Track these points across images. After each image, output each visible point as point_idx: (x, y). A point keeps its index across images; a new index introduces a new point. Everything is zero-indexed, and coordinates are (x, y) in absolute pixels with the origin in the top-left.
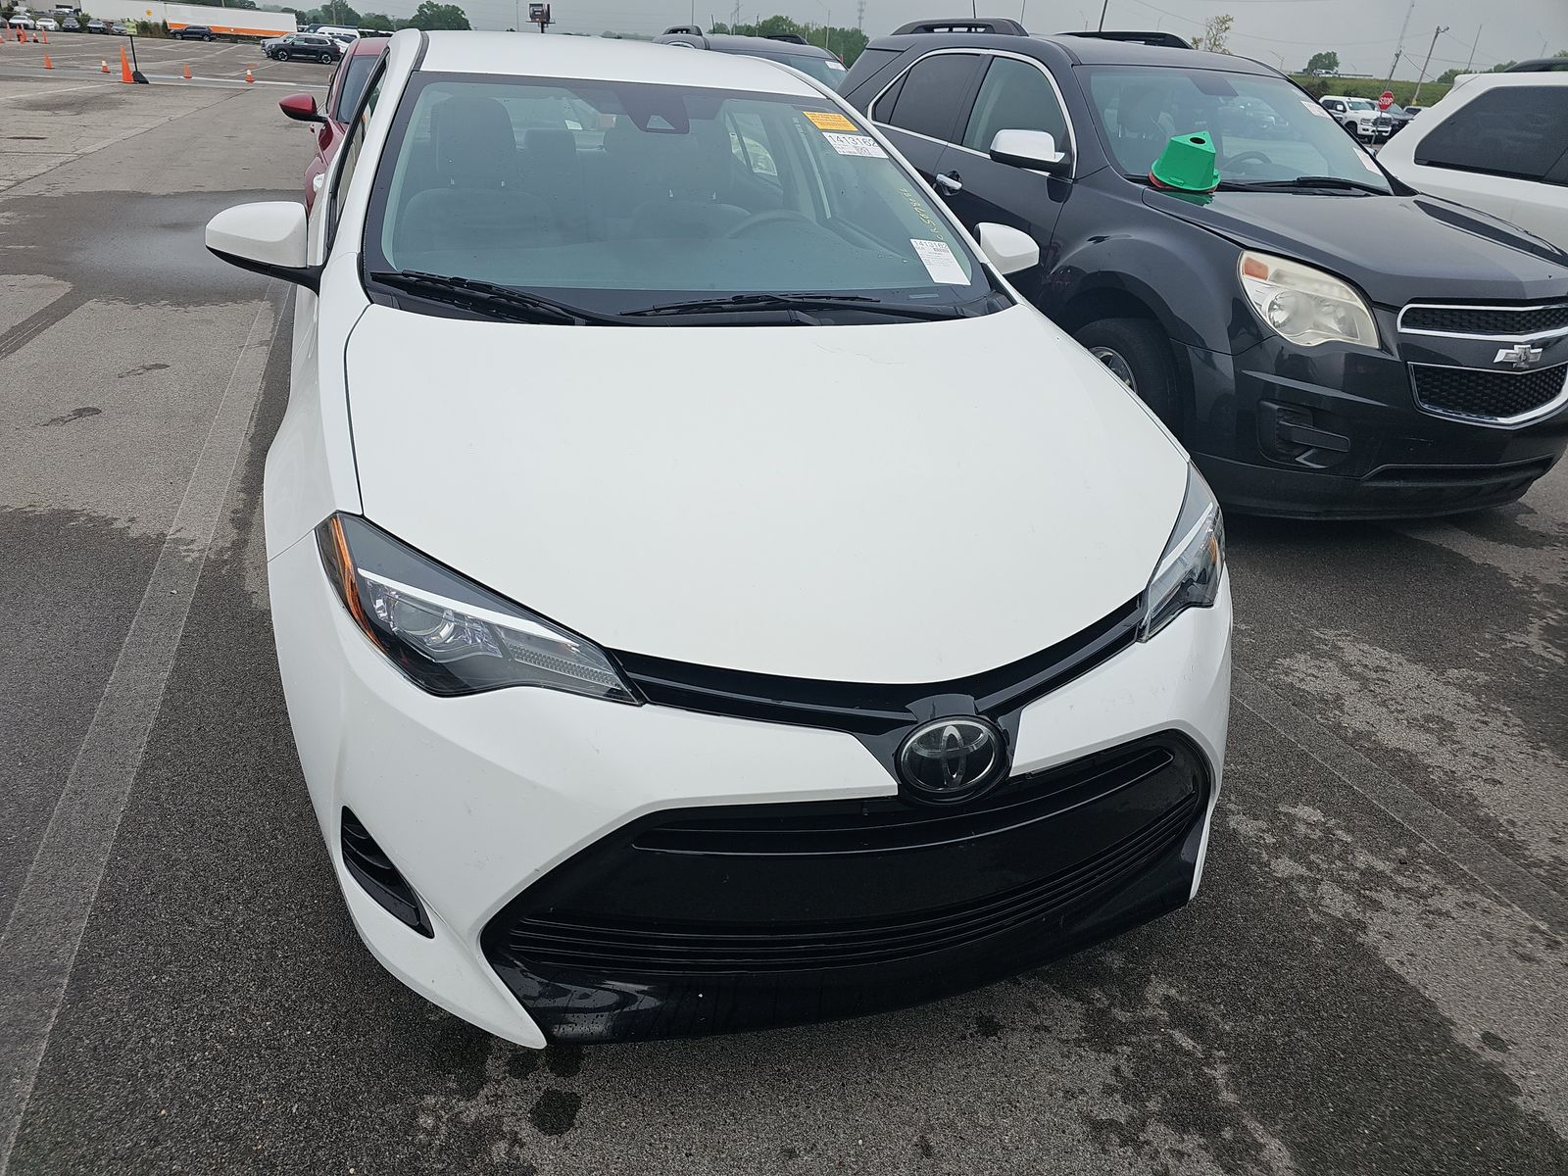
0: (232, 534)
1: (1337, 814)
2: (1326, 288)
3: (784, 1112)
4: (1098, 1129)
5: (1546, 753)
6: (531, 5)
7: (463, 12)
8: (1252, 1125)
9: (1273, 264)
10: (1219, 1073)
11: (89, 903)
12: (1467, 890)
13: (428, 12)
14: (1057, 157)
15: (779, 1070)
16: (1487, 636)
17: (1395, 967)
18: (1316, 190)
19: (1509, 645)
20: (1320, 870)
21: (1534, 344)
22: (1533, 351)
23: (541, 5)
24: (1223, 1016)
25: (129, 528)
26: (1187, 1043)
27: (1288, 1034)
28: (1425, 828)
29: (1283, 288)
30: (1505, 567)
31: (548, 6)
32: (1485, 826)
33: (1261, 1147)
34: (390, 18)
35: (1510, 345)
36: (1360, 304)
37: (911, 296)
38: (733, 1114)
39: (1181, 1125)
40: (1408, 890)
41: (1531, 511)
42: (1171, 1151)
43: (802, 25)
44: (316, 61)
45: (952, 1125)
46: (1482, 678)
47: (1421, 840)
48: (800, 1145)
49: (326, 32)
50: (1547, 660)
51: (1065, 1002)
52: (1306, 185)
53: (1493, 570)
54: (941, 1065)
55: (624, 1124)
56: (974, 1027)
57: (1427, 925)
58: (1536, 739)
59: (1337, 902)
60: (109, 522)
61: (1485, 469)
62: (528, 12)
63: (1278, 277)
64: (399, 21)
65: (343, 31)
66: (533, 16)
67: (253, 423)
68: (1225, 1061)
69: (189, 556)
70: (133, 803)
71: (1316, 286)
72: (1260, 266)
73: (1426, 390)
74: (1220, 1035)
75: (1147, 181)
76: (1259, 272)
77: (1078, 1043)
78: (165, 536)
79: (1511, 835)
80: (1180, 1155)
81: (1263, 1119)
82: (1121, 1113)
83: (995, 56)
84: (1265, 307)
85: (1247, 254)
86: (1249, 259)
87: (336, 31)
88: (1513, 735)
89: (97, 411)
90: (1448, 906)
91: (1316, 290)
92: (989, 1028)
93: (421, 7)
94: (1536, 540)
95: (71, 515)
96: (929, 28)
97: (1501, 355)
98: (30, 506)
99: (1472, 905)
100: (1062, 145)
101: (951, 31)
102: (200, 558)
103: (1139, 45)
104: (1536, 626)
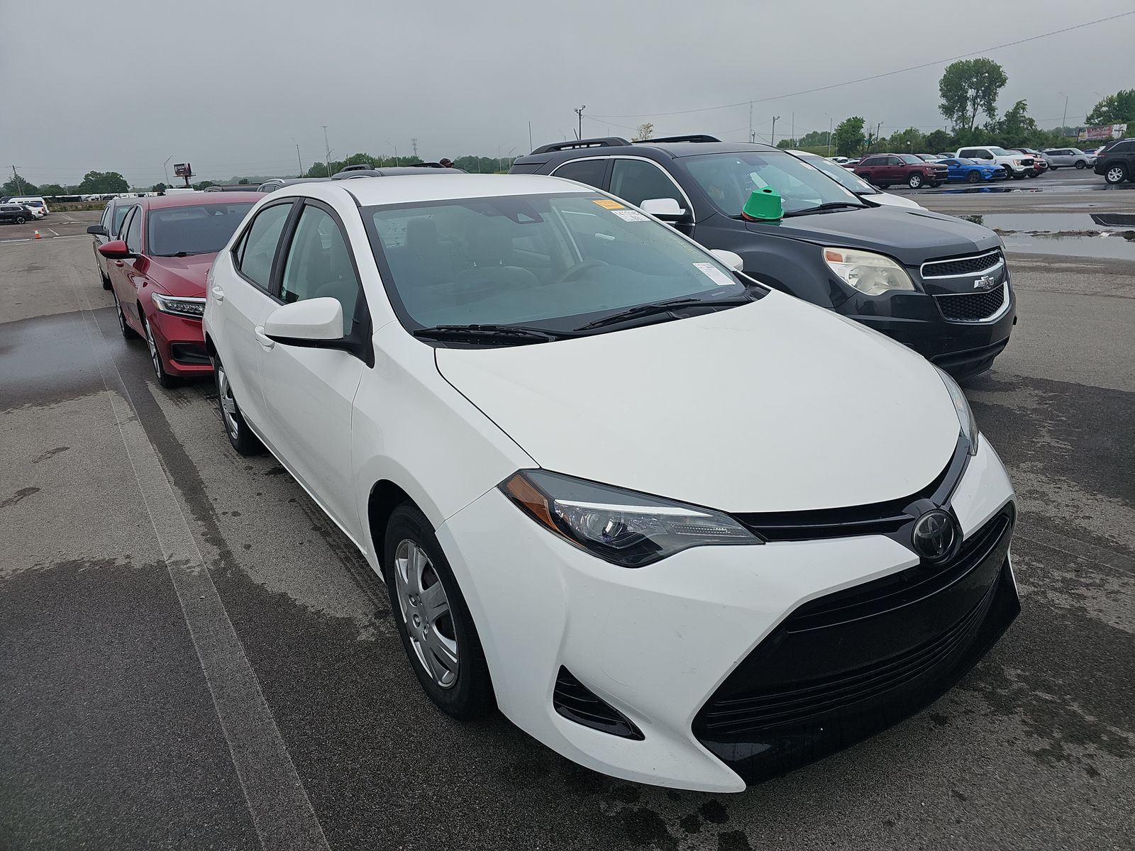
0: (215, 551)
1: (1026, 554)
2: (876, 261)
3: (867, 801)
4: (1040, 755)
5: (1099, 496)
6: (175, 165)
7: (121, 176)
8: (1114, 729)
9: (844, 253)
10: (1075, 707)
11: (312, 815)
12: (1119, 577)
13: (93, 179)
14: (683, 212)
15: (845, 780)
16: (1025, 442)
17: (1116, 626)
18: (834, 210)
19: (1039, 445)
20: (1040, 586)
21: (990, 275)
22: (990, 279)
23: (183, 165)
24: (1054, 677)
25: (129, 562)
26: (1048, 697)
27: (1093, 676)
28: (1074, 550)
29: (853, 266)
30: (1006, 404)
31: (189, 164)
32: (1099, 540)
33: (1126, 739)
34: (62, 186)
35: (979, 278)
36: (898, 267)
37: (713, 295)
38: (839, 812)
39: (1080, 741)
40: (1091, 585)
41: (995, 372)
42: (1084, 755)
43: (377, 158)
44: (12, 223)
45: (963, 779)
46: (1040, 465)
47: (1077, 557)
48: (892, 818)
49: (16, 201)
50: (1063, 448)
51: (969, 694)
52: (826, 208)
53: (1001, 407)
54: (931, 748)
55: (781, 839)
56: (933, 724)
57: (1113, 600)
58: (1091, 489)
59: (1064, 601)
60: (112, 562)
61: (975, 351)
62: (173, 170)
63: (848, 259)
64: (70, 188)
65: (30, 200)
66: (178, 173)
67: (168, 474)
68: (1074, 700)
69: (193, 571)
70: (290, 741)
71: (870, 261)
72: (836, 255)
73: (945, 309)
74: (1060, 687)
75: (742, 218)
76: (837, 258)
77: (993, 713)
78: (163, 562)
79: (1117, 543)
80: (1090, 756)
81: (1115, 724)
82: (1045, 744)
83: (615, 159)
84: (847, 277)
85: (826, 250)
86: (827, 252)
87: (24, 200)
88: (1077, 491)
89: (35, 490)
90: (1116, 588)
91: (871, 263)
92: (941, 720)
93: (87, 176)
94: (1008, 387)
95: (76, 565)
96: (558, 148)
97: (976, 284)
98: (36, 565)
99: (1126, 584)
100: (683, 205)
101: (588, 147)
102: (203, 570)
103: (687, 144)
104: (1044, 432)
